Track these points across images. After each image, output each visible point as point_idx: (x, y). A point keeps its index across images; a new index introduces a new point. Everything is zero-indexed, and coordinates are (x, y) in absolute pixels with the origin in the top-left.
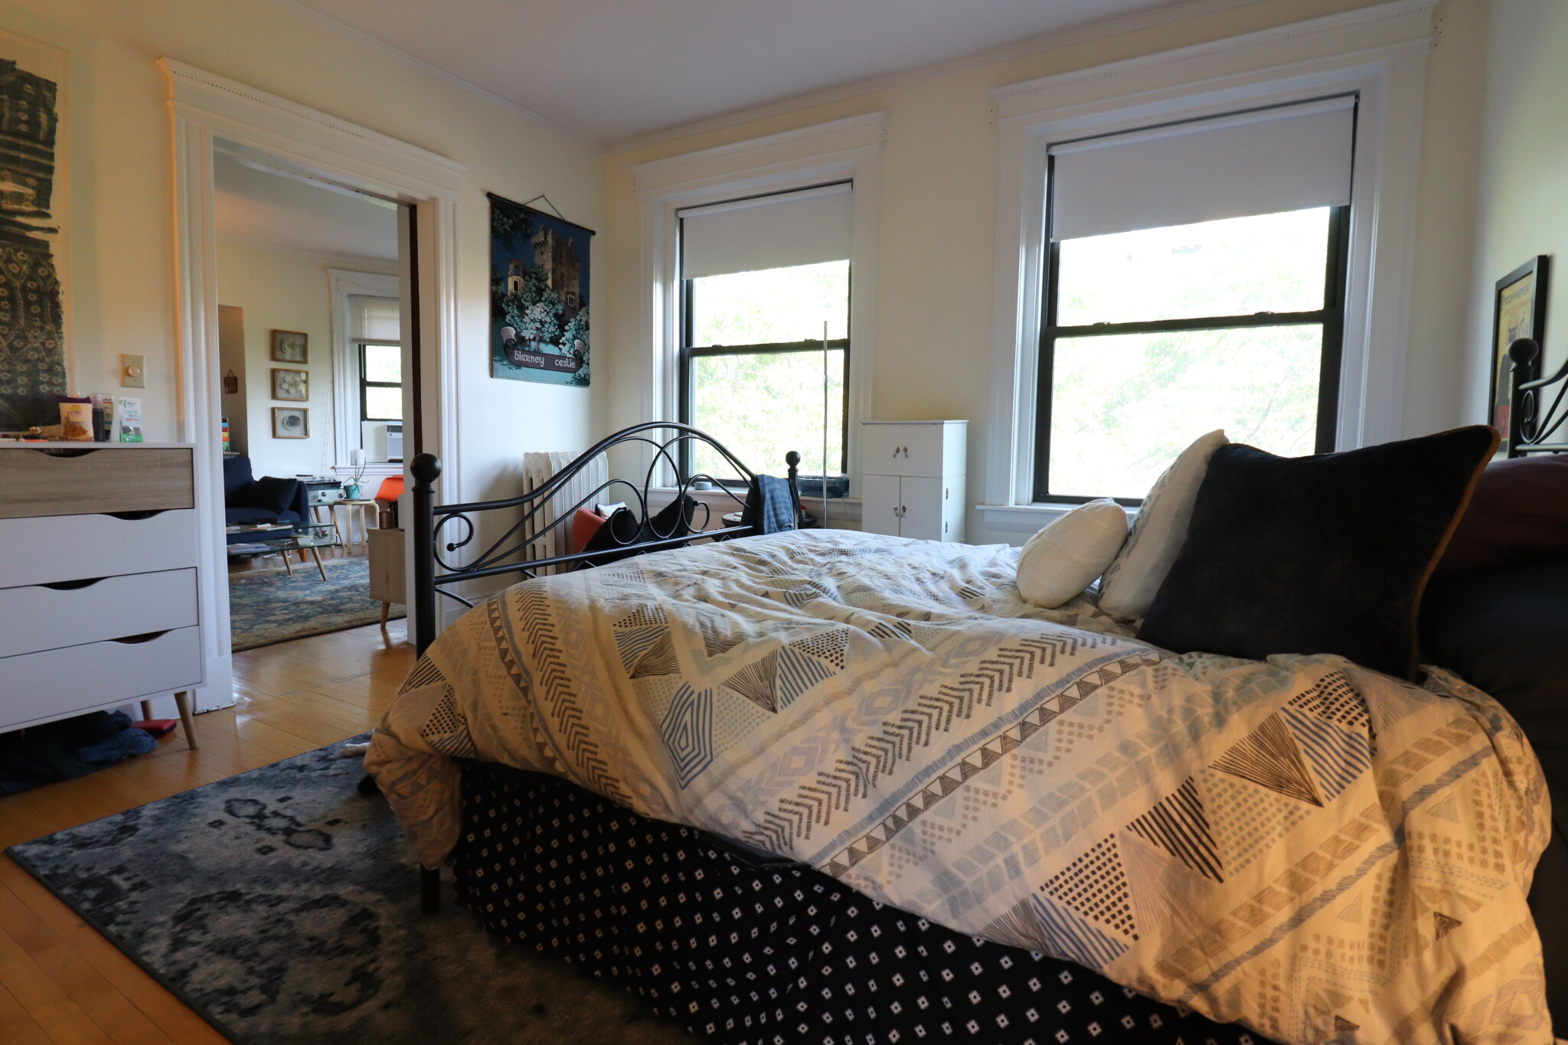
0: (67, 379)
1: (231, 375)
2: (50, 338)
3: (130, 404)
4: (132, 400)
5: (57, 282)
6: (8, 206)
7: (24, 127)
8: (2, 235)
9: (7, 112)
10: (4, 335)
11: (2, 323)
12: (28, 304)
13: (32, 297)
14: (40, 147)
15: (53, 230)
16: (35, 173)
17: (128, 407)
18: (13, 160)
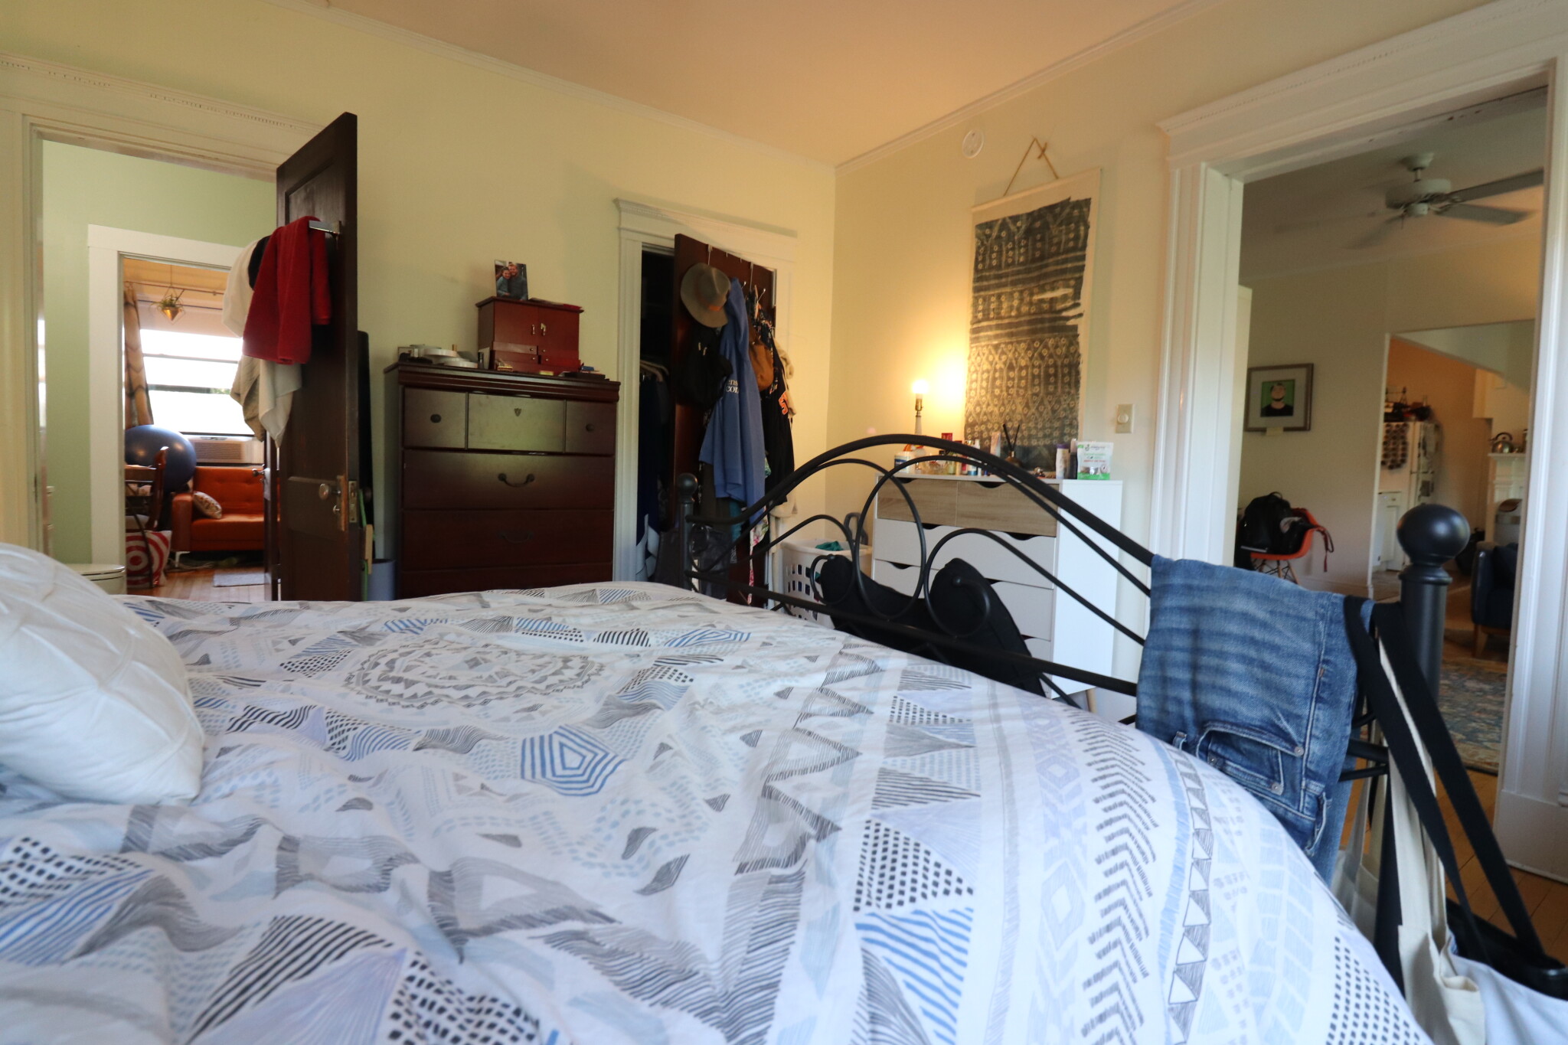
0: (1079, 431)
2: (1073, 399)
3: (1096, 448)
4: (1100, 444)
5: (1079, 355)
6: (1059, 306)
7: (1071, 244)
8: (1053, 330)
9: (1064, 238)
10: (1050, 402)
11: (1048, 394)
12: (1064, 376)
13: (1066, 371)
14: (1079, 253)
15: (1080, 315)
16: (1075, 277)
17: (1091, 451)
18: (1064, 271)
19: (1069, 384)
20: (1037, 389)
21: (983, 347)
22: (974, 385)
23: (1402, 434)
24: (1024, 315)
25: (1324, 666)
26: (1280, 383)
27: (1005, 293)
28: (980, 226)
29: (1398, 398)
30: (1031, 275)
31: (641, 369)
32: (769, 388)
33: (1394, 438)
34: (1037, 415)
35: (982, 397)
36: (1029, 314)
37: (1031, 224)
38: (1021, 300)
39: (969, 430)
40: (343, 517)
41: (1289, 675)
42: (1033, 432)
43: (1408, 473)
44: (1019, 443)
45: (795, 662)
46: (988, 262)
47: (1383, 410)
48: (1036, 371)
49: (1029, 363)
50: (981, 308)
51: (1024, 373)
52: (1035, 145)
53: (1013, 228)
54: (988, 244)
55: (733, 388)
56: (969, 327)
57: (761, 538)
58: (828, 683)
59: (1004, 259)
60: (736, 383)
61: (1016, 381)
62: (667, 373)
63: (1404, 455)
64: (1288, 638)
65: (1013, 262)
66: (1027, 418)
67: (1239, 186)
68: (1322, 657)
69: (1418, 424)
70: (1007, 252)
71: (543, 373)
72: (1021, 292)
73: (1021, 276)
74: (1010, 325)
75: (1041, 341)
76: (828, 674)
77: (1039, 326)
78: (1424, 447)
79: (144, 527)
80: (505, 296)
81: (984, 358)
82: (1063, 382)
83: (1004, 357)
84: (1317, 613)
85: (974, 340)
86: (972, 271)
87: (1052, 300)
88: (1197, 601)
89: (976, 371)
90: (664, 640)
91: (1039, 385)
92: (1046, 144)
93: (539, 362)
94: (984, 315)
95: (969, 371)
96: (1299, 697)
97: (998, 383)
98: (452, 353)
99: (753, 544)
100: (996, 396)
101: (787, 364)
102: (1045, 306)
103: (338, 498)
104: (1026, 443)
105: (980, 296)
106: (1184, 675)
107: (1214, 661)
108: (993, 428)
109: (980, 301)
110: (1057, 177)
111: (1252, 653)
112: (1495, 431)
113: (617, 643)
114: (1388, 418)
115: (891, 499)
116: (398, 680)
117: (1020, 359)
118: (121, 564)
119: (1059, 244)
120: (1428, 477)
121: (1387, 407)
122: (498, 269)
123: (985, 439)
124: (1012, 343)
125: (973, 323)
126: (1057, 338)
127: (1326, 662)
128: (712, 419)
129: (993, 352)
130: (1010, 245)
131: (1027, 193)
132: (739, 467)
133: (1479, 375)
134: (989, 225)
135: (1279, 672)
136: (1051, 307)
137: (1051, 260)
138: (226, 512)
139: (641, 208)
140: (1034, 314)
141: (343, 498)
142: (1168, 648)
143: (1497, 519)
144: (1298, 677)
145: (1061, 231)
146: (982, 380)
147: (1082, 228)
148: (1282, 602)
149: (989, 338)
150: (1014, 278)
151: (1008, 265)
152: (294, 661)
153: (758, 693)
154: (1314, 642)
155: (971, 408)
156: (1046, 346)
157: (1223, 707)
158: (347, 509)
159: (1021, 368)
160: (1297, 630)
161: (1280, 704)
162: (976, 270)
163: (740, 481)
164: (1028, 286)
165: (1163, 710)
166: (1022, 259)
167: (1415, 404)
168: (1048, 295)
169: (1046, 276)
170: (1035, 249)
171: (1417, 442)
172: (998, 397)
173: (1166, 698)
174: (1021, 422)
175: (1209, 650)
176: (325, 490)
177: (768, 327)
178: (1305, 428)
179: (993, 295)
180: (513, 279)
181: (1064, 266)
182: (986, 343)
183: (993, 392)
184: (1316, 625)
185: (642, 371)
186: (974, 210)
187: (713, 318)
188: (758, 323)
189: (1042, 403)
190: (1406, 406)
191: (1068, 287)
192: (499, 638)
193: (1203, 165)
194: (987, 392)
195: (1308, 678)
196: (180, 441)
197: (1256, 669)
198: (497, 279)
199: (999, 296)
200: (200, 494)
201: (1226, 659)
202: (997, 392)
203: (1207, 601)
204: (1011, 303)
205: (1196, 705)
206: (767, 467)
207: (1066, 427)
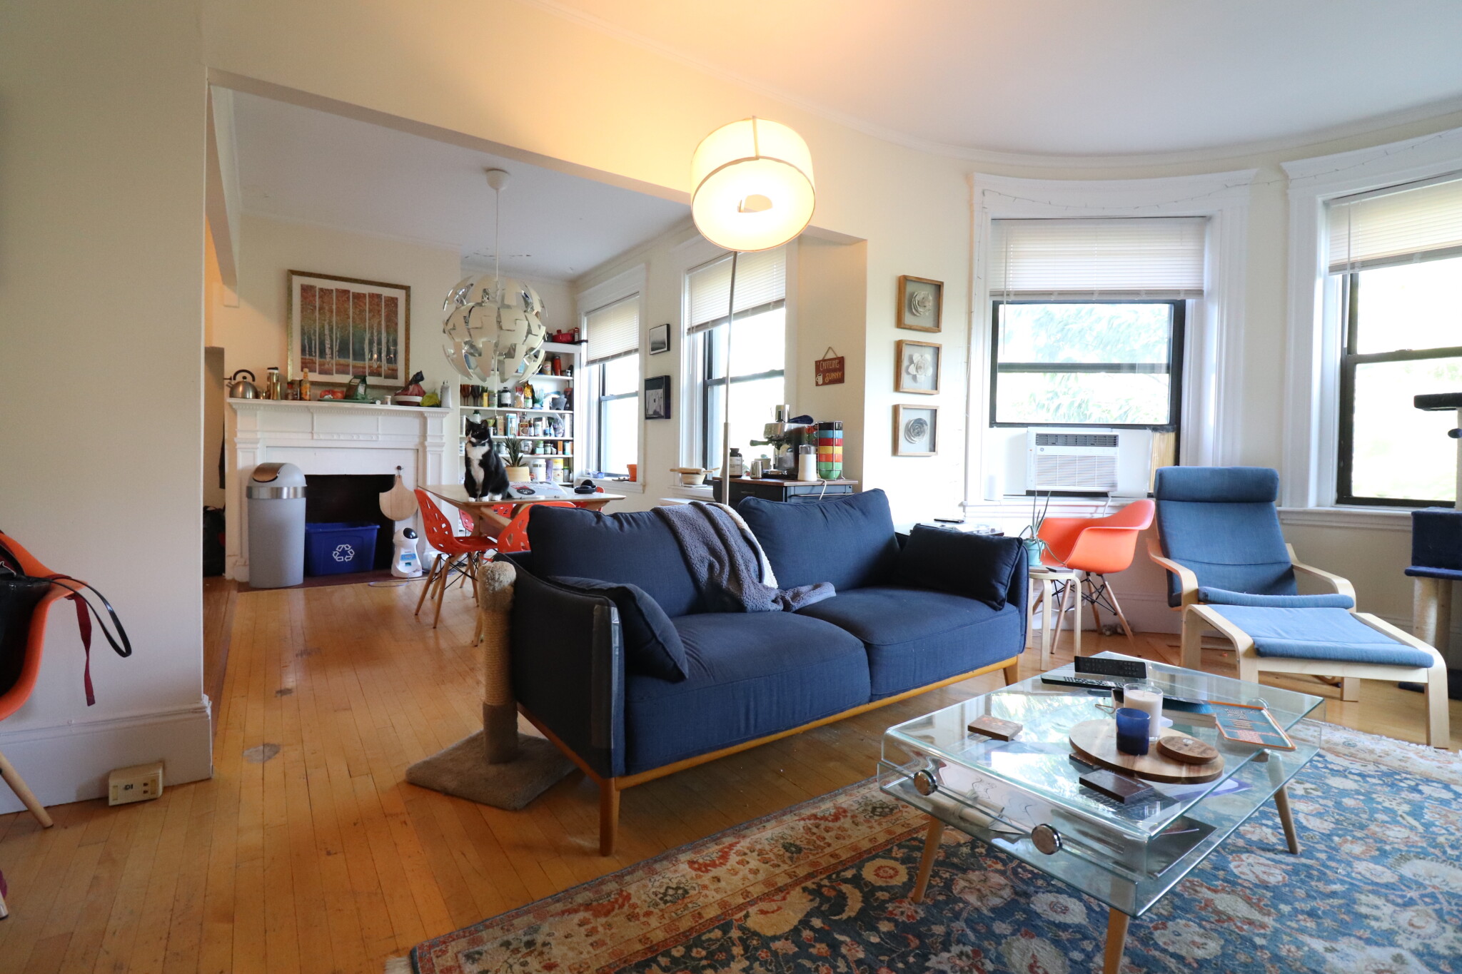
1: (831, 355)
112: (233, 366)
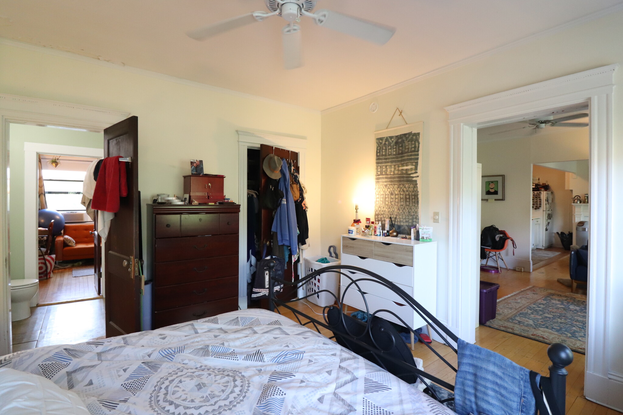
0: (419, 221)
2: (416, 208)
3: (427, 229)
4: (428, 228)
5: (418, 192)
6: (409, 172)
7: (413, 149)
8: (408, 181)
9: (410, 147)
10: (407, 209)
11: (407, 205)
12: (412, 199)
13: (413, 197)
14: (416, 153)
15: (418, 176)
16: (415, 161)
17: (424, 230)
18: (411, 159)
19: (415, 202)
20: (402, 203)
21: (381, 185)
22: (378, 200)
23: (539, 196)
24: (396, 174)
25: (523, 398)
26: (492, 182)
27: (389, 165)
28: (378, 139)
29: (537, 182)
30: (398, 159)
31: (248, 193)
32: (298, 200)
33: (536, 197)
34: (403, 213)
35: (381, 204)
36: (398, 174)
37: (397, 140)
38: (395, 169)
39: (376, 217)
40: (132, 273)
41: (511, 400)
42: (402, 220)
43: (542, 211)
44: (396, 223)
45: (323, 376)
46: (381, 153)
47: (532, 187)
48: (402, 196)
49: (399, 193)
50: (379, 170)
51: (397, 196)
52: (398, 110)
53: (390, 141)
54: (381, 146)
55: (284, 202)
56: (375, 177)
57: (296, 259)
58: (337, 389)
59: (387, 152)
60: (285, 200)
61: (394, 199)
62: (258, 194)
63: (540, 204)
64: (510, 385)
65: (391, 154)
66: (398, 214)
67: (475, 130)
68: (522, 395)
69: (545, 192)
70: (389, 150)
71: (210, 204)
72: (395, 166)
73: (394, 160)
74: (391, 178)
75: (403, 185)
76: (337, 384)
77: (402, 179)
78: (548, 201)
79: (44, 254)
80: (195, 174)
81: (381, 189)
82: (412, 201)
83: (389, 190)
84: (520, 377)
85: (377, 182)
86: (375, 156)
87: (407, 170)
88: (475, 362)
89: (378, 194)
90: (270, 359)
91: (403, 201)
92: (402, 111)
93: (208, 198)
94: (380, 173)
95: (376, 194)
96: (515, 409)
97: (387, 199)
98: (174, 198)
99: (293, 261)
100: (386, 205)
101: (305, 189)
102: (404, 172)
103: (130, 265)
104: (399, 224)
105: (379, 166)
106: (472, 391)
107: (483, 389)
108: (386, 217)
109: (379, 167)
110: (407, 124)
111: (497, 389)
112: (574, 195)
113: (252, 361)
114: (534, 190)
115: (347, 246)
116: (171, 403)
117: (395, 191)
118: (37, 279)
119: (408, 148)
120: (550, 212)
121: (533, 185)
122: (192, 163)
123: (383, 221)
124: (392, 185)
125: (376, 176)
126: (409, 184)
127: (524, 397)
128: (276, 213)
129: (385, 187)
130: (390, 147)
131: (396, 128)
132: (288, 233)
133: (566, 174)
134: (381, 139)
135: (507, 398)
136: (406, 172)
137: (405, 155)
138: (77, 243)
139: (246, 133)
140: (400, 174)
141: (133, 265)
142: (465, 379)
143: (577, 229)
144: (514, 401)
145: (409, 144)
146: (381, 198)
147: (417, 143)
148: (507, 370)
149: (383, 182)
150: (392, 160)
151: (389, 155)
152: (126, 382)
153: (311, 400)
154: (519, 388)
155: (377, 208)
156: (405, 187)
157: (487, 408)
158: (133, 270)
159: (396, 195)
160: (513, 382)
161: (508, 410)
162: (377, 156)
163: (288, 239)
164: (397, 163)
165: (464, 402)
166: (394, 153)
167: (543, 184)
168: (405, 168)
169: (404, 160)
170: (399, 150)
171: (545, 199)
172: (387, 205)
173: (465, 398)
174: (397, 215)
175: (481, 384)
176: (125, 263)
177: (297, 176)
178: (503, 199)
179: (384, 166)
180: (197, 167)
181: (411, 157)
182: (382, 184)
183: (385, 203)
184: (520, 382)
185: (248, 194)
186: (375, 133)
187: (276, 176)
188: (293, 175)
189: (404, 208)
190: (540, 185)
191: (413, 165)
192: (206, 360)
193: (462, 124)
194: (383, 203)
195: (518, 402)
196: (58, 215)
197: (498, 395)
198: (191, 167)
199: (386, 166)
200: (66, 237)
201: (487, 389)
202: (387, 203)
203: (479, 364)
204: (391, 169)
205: (476, 404)
206: (298, 231)
207: (415, 218)
